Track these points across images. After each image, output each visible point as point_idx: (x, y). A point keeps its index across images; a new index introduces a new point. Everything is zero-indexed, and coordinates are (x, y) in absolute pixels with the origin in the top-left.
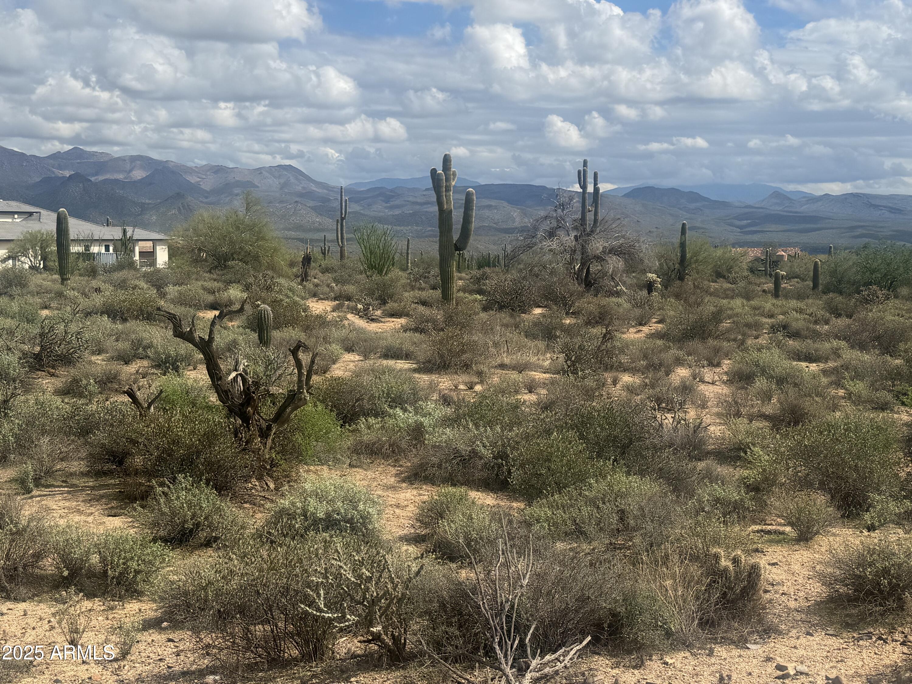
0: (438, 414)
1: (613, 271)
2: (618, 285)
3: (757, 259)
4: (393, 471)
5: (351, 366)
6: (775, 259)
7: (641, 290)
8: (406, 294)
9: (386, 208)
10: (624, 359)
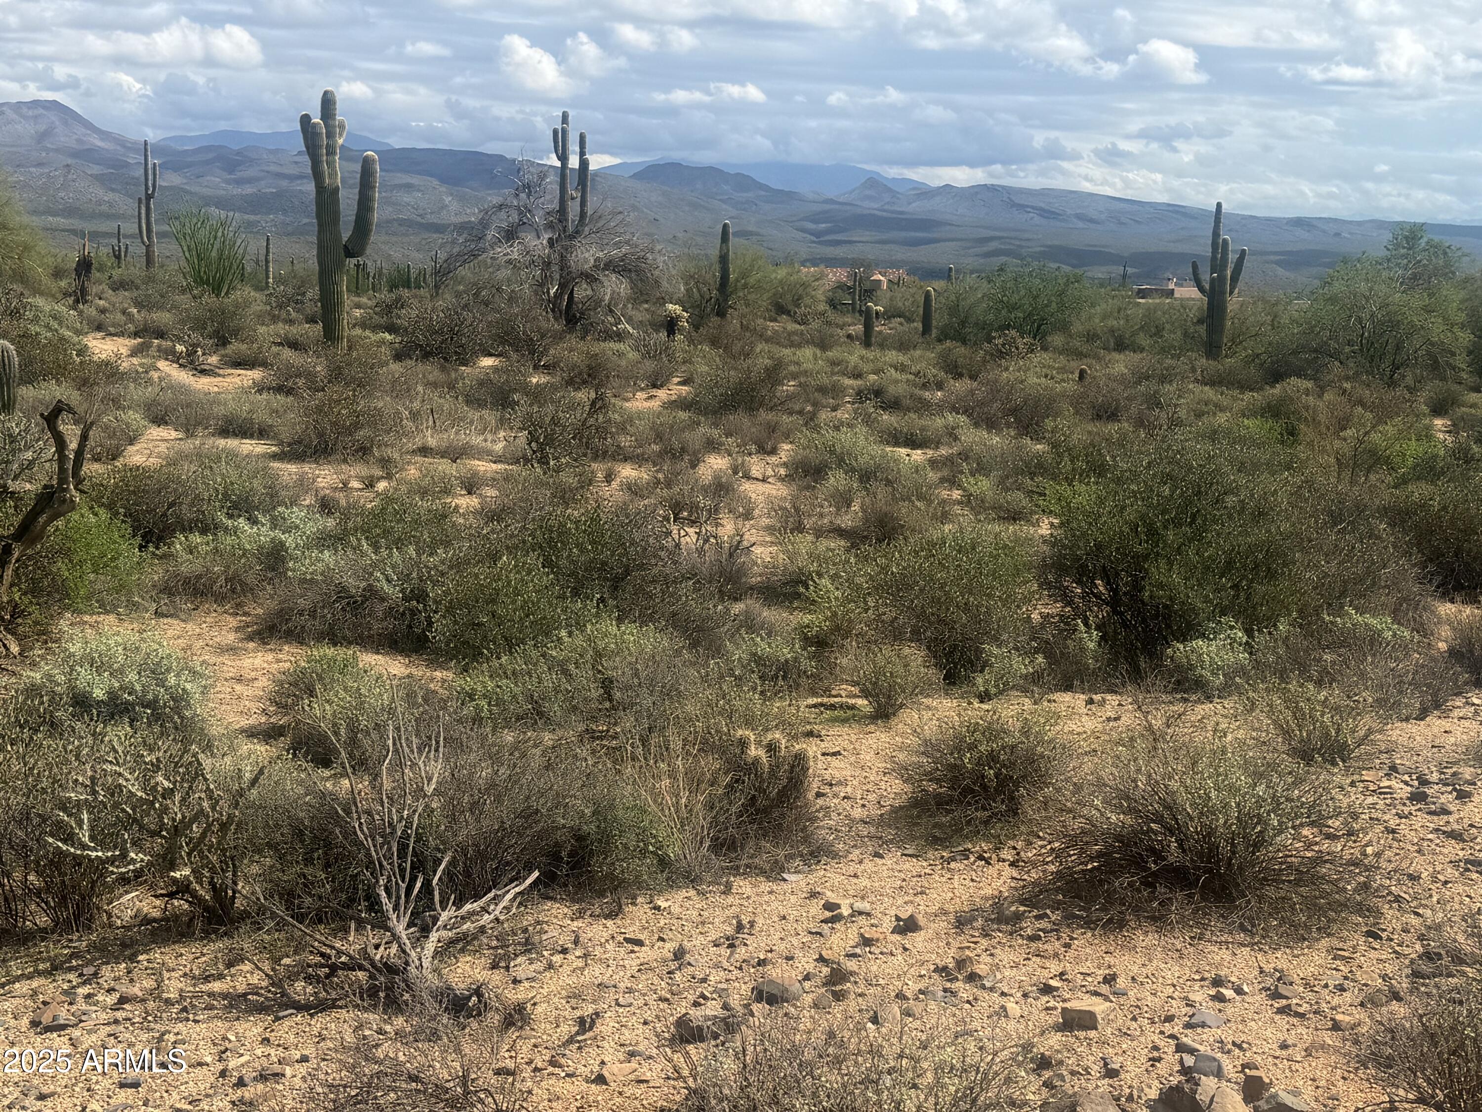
0: (311, 528)
1: (612, 298)
2: (618, 322)
3: (841, 286)
4: (233, 622)
5: (163, 448)
6: (867, 286)
7: (657, 331)
8: (262, 330)
9: (228, 182)
10: (625, 441)
